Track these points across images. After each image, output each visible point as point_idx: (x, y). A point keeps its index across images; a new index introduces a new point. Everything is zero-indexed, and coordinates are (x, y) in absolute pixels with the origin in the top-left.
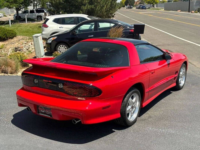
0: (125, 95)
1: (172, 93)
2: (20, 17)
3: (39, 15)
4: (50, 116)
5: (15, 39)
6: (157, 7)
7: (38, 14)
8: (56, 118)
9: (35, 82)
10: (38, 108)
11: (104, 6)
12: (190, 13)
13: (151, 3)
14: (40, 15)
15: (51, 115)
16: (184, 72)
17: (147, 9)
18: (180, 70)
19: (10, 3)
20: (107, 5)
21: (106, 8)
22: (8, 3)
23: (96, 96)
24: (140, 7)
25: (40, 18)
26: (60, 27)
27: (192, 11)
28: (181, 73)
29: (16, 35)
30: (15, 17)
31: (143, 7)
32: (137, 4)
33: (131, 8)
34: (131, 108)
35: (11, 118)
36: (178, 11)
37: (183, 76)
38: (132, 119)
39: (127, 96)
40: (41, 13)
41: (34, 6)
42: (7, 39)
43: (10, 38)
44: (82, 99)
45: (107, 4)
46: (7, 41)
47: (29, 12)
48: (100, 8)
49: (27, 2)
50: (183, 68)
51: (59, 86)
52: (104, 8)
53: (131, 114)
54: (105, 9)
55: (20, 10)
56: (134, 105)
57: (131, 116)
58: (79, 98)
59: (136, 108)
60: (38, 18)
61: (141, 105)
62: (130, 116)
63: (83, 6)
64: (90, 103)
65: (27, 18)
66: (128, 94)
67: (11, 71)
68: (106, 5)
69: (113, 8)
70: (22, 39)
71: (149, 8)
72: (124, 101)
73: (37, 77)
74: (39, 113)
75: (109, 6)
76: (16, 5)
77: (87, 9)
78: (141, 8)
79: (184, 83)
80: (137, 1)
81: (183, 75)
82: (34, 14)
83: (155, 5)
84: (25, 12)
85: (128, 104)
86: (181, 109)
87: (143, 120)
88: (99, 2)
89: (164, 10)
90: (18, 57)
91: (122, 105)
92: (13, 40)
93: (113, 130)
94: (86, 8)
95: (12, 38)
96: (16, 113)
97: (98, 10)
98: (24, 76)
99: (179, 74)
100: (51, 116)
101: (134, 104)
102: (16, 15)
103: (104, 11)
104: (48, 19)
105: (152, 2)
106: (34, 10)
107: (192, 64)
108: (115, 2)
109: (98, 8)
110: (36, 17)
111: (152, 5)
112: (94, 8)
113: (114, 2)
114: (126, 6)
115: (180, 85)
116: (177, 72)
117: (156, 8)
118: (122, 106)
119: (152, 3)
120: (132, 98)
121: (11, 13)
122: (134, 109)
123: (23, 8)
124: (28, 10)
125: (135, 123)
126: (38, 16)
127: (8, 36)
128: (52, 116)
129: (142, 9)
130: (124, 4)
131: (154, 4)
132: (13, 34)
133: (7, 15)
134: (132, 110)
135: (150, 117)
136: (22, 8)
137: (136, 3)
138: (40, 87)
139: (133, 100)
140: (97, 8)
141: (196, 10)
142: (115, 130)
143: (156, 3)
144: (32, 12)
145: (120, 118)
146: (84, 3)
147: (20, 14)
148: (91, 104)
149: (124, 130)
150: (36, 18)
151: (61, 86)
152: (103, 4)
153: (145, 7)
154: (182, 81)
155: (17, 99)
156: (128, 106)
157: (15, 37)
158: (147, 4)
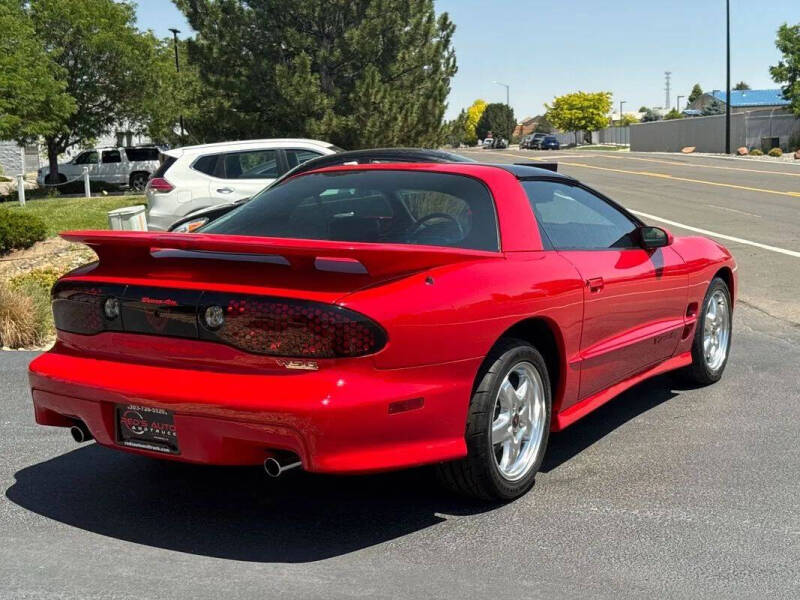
0: (484, 363)
1: (677, 394)
2: (62, 178)
3: (138, 168)
4: (168, 450)
5: (39, 249)
6: (601, 141)
7: (135, 166)
8: (195, 455)
9: (108, 311)
10: (119, 420)
11: (396, 119)
12: (733, 157)
13: (578, 128)
14: (144, 168)
15: (173, 443)
16: (723, 317)
17: (564, 148)
18: (705, 303)
19: (22, 117)
20: (406, 115)
21: (402, 127)
22: (17, 118)
23: (363, 354)
24: (534, 142)
25: (141, 180)
26: (219, 191)
27: (740, 150)
28: (710, 316)
29: (44, 232)
30: (43, 179)
31: (549, 142)
32: (524, 132)
33: (501, 147)
34: (508, 425)
35: (8, 481)
36: (684, 150)
37: (718, 330)
38: (517, 473)
39: (491, 370)
40: (147, 162)
41: (119, 135)
42: (7, 249)
43: (19, 246)
44: (303, 367)
45: (407, 112)
46: (6, 258)
47: (100, 157)
48: (378, 124)
49: (93, 119)
50: (717, 296)
51: (209, 320)
52: (397, 128)
53: (511, 452)
54: (401, 131)
55: (63, 150)
56: (521, 413)
57: (513, 459)
58: (291, 366)
59: (530, 426)
60: (137, 182)
61: (550, 416)
62: (506, 459)
63: (313, 120)
64: (338, 379)
65: (91, 182)
66: (497, 363)
67: (17, 337)
68: (404, 112)
69: (430, 129)
70: (66, 250)
71: (572, 146)
72: (479, 389)
73: (114, 290)
74: (122, 439)
75: (414, 118)
76: (49, 125)
77: (330, 132)
78: (540, 147)
79: (724, 357)
80: (526, 124)
81: (718, 326)
82: (118, 164)
83: (595, 136)
84: (84, 159)
85: (499, 403)
86: (717, 445)
87: (562, 482)
88: (374, 103)
89: (628, 150)
90: (45, 286)
91: (471, 404)
92: (29, 254)
93: (437, 514)
94: (323, 128)
95: (27, 246)
96: (27, 466)
97: (373, 135)
98: (64, 295)
99: (702, 319)
100: (173, 448)
101: (520, 409)
102: (48, 172)
103: (396, 139)
104: (172, 160)
105: (583, 122)
106: (120, 149)
107: (751, 307)
108: (438, 103)
109: (372, 124)
110: (128, 176)
111: (581, 133)
112: (357, 126)
113: (435, 105)
114: (483, 140)
115: (709, 364)
116: (693, 307)
117: (599, 145)
118: (474, 408)
119: (584, 128)
120: (515, 381)
121: (28, 171)
122: (525, 428)
123: (76, 142)
124: (96, 152)
125: (528, 490)
126: (135, 175)
127: (9, 238)
128: (179, 448)
129: (543, 149)
130: (474, 134)
131: (590, 132)
132: (31, 229)
133: (9, 178)
134: (515, 434)
135: (591, 472)
136: (72, 144)
137: (522, 130)
138: (128, 332)
139: (517, 393)
140: (366, 126)
141: (753, 148)
142: (447, 516)
143: (598, 127)
144: (111, 157)
145: (466, 458)
146: (316, 108)
147: (62, 165)
148: (344, 387)
149: (485, 514)
150: (127, 181)
151: (214, 317)
152: (390, 109)
153: (554, 142)
154: (714, 348)
155: (33, 389)
156: (498, 411)
157: (40, 240)
158: (562, 131)
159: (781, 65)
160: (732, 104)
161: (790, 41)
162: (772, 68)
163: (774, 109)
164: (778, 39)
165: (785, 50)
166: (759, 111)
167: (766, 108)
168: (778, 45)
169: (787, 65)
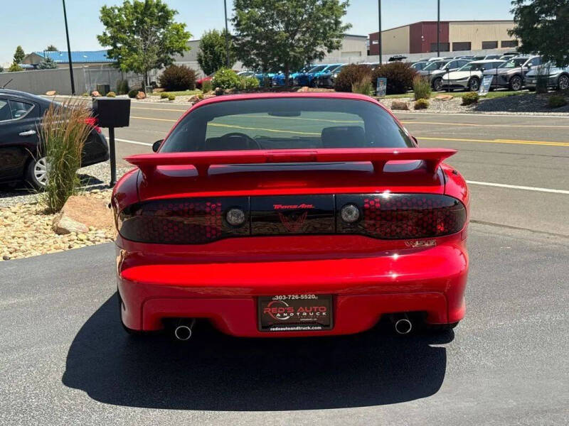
36: (47, 93)
74: (267, 326)
93: (432, 346)
100: (324, 325)
159: (105, 34)
160: (73, 61)
161: (109, 17)
162: (99, 37)
163: (102, 64)
164: (101, 15)
165: (106, 24)
166: (94, 66)
167: (97, 64)
168: (102, 20)
169: (109, 35)
